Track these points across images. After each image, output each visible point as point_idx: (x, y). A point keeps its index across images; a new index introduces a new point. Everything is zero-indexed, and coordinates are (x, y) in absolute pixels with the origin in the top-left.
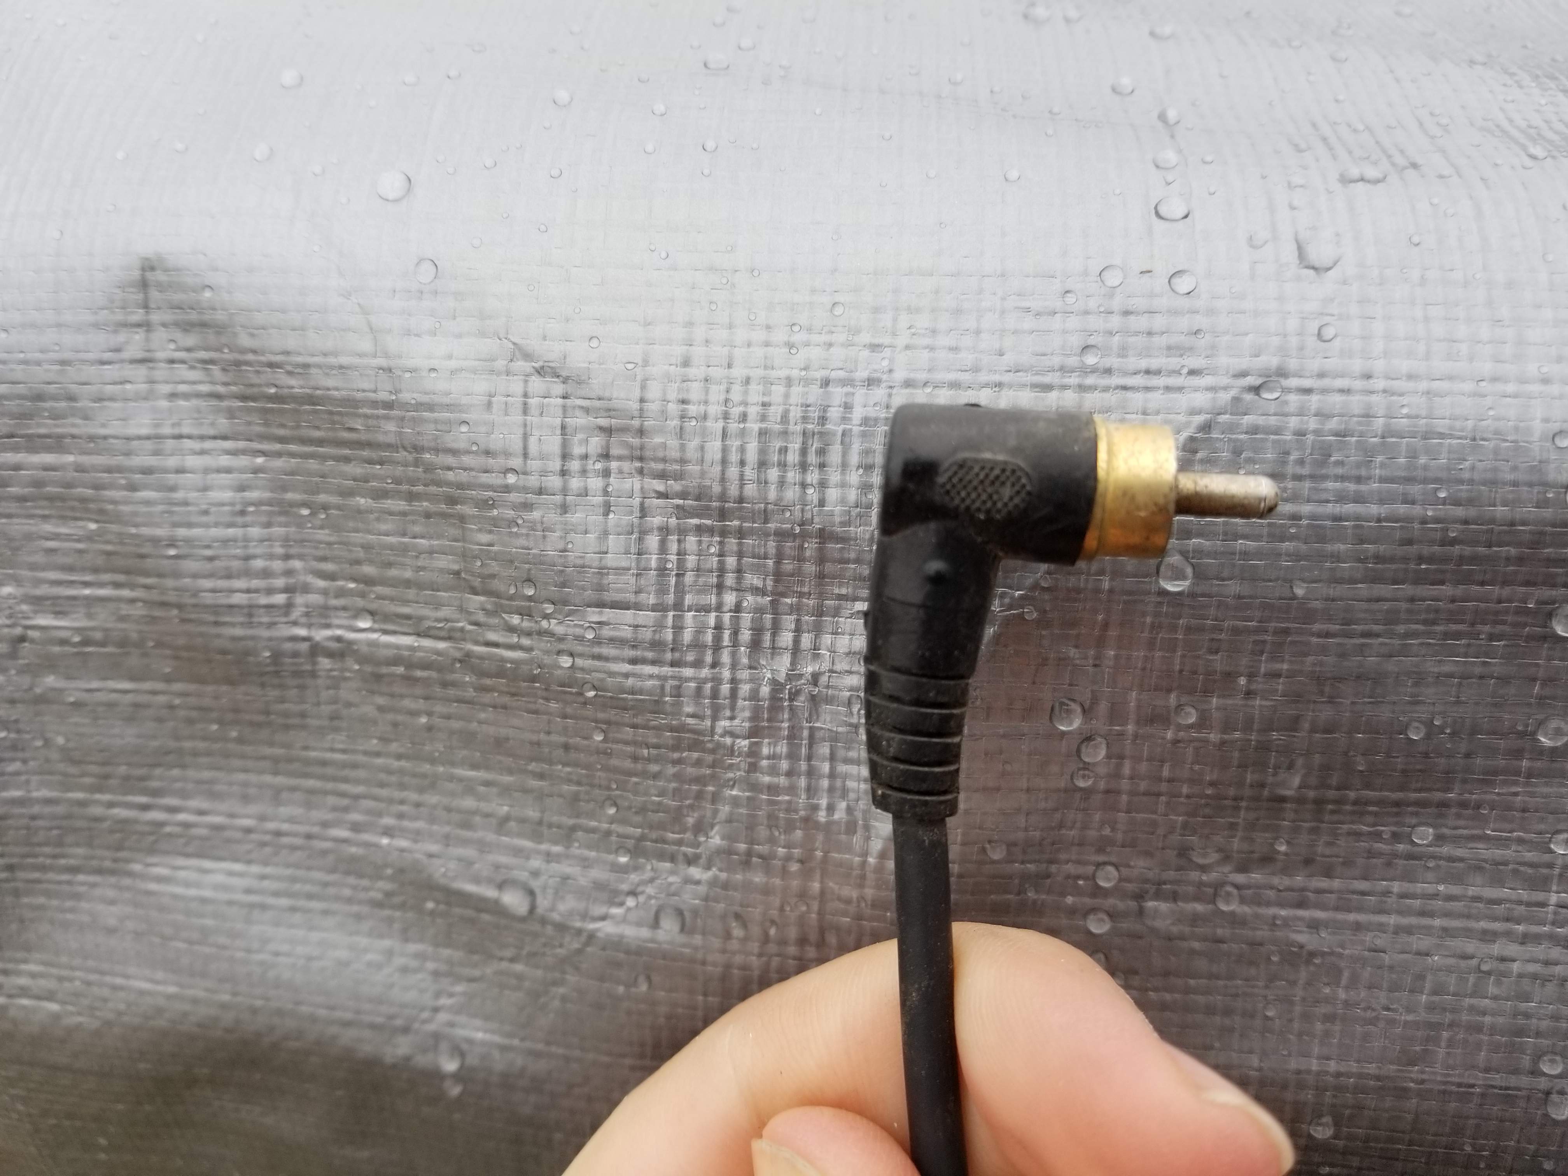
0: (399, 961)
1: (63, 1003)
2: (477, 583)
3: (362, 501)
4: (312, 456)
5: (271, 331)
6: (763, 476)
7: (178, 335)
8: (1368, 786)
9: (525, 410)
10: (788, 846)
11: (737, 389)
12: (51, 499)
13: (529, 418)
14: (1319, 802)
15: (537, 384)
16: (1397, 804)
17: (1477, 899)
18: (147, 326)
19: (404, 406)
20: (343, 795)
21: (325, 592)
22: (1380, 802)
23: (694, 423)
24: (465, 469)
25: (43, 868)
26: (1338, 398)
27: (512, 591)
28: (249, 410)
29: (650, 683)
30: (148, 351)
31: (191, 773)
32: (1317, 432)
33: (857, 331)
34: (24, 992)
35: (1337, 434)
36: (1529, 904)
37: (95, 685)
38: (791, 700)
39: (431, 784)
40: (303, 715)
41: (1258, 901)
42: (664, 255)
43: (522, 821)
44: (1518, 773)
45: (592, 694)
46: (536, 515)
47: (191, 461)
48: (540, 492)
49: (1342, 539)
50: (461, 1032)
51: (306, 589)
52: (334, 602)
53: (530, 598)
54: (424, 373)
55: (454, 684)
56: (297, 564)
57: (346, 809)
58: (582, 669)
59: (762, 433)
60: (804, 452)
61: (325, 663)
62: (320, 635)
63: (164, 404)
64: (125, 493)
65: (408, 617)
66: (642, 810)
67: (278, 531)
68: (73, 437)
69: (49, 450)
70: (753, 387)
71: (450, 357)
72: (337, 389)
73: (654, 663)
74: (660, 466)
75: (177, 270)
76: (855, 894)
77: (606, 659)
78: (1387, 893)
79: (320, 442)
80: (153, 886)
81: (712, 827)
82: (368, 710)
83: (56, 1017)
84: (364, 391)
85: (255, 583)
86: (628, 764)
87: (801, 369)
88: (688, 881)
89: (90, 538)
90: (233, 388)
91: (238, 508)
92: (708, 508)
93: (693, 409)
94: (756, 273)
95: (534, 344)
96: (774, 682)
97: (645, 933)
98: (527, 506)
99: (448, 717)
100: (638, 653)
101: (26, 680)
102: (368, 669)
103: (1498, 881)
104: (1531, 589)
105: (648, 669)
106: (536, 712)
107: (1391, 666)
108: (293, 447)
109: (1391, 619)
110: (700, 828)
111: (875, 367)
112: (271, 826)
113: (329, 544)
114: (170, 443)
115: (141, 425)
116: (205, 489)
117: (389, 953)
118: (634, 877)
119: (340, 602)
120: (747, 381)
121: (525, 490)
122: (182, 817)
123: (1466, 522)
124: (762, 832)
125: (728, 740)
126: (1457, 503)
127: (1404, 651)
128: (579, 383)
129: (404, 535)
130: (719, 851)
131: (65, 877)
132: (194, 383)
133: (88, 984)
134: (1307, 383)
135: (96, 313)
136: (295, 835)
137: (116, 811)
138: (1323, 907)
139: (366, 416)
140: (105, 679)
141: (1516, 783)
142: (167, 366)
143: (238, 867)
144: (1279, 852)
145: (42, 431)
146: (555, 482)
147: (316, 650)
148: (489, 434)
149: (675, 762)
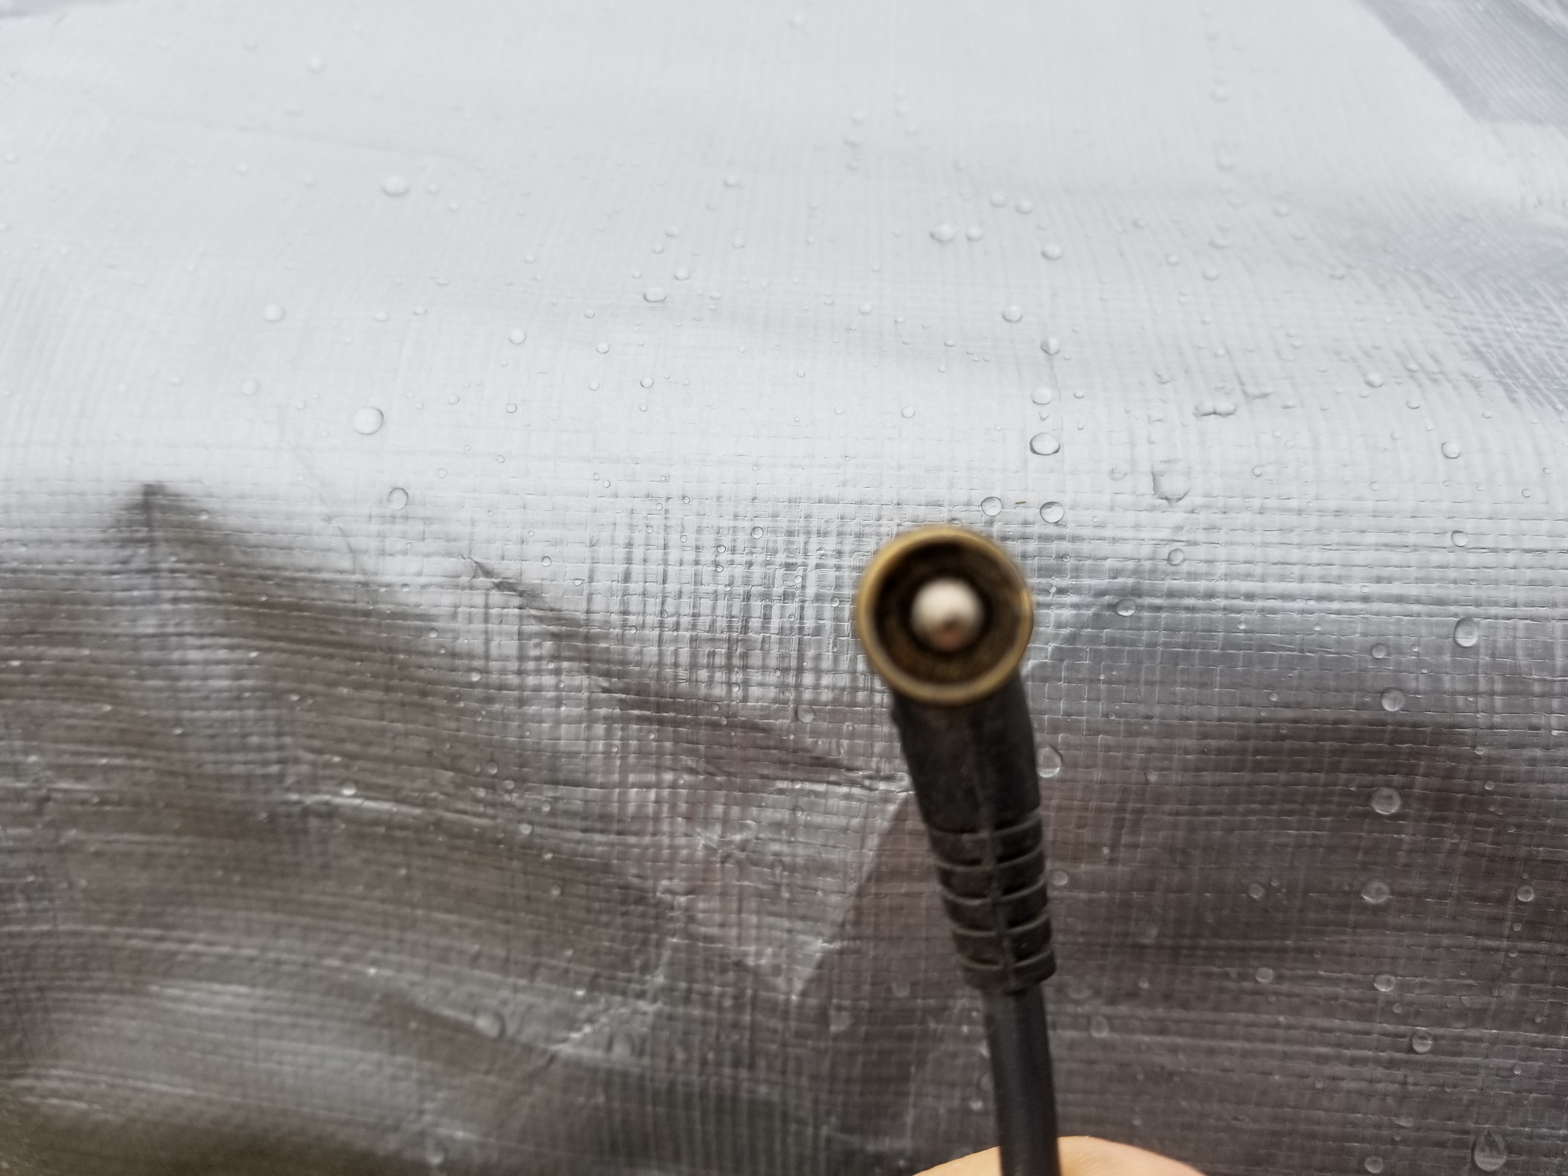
0: (388, 1071)
1: (90, 1102)
2: (447, 761)
3: (345, 691)
4: (300, 652)
5: (262, 549)
6: (694, 677)
7: (179, 550)
8: (1216, 935)
9: (487, 619)
10: (723, 985)
11: (670, 601)
12: (70, 684)
13: (490, 626)
14: (1176, 950)
15: (496, 597)
16: (1243, 950)
17: (1313, 1028)
18: (150, 542)
19: (380, 615)
20: (334, 931)
21: (314, 764)
22: (1229, 949)
23: (633, 631)
24: (435, 668)
25: (70, 989)
26: (1184, 615)
27: (478, 770)
28: (244, 614)
29: (599, 849)
30: (152, 562)
31: (200, 911)
32: (1166, 645)
33: (775, 552)
34: (55, 1093)
35: (1184, 647)
36: (1356, 1033)
37: (113, 837)
38: (723, 862)
39: (412, 925)
40: (298, 864)
41: (1126, 1029)
42: (606, 484)
43: (492, 958)
44: (1345, 924)
45: (549, 856)
46: (497, 707)
47: (193, 655)
48: (501, 687)
49: (1189, 736)
50: (443, 1131)
51: (297, 761)
52: (321, 772)
53: (494, 776)
54: (398, 588)
55: (429, 843)
56: (288, 740)
57: (338, 943)
58: (541, 836)
59: (693, 640)
60: (729, 655)
61: (314, 823)
62: (311, 799)
63: (167, 607)
64: (135, 682)
65: (387, 787)
66: (596, 953)
67: (271, 712)
68: (88, 634)
69: (67, 644)
70: (685, 600)
71: (419, 574)
72: (321, 599)
73: (602, 832)
74: (605, 667)
75: (177, 495)
76: (780, 1026)
77: (562, 828)
78: (1235, 1023)
79: (307, 642)
80: (169, 1005)
81: (656, 967)
82: (354, 861)
83: (85, 1114)
84: (344, 601)
85: (251, 756)
86: (582, 915)
87: (726, 586)
88: (635, 1012)
89: (105, 717)
90: (229, 595)
91: (235, 694)
92: (647, 702)
93: (632, 619)
94: (687, 501)
95: (493, 563)
96: (706, 847)
97: (599, 1054)
98: (489, 700)
99: (425, 870)
100: (588, 824)
101: (51, 833)
102: (354, 828)
103: (1329, 1013)
104: (1353, 776)
105: (598, 837)
106: (501, 868)
107: (1234, 839)
108: (282, 644)
109: (1234, 799)
110: (646, 969)
111: (790, 584)
112: (272, 955)
113: (317, 725)
114: (174, 640)
115: (148, 625)
116: (205, 678)
117: (379, 1064)
118: (589, 1008)
119: (327, 772)
120: (680, 595)
121: (487, 686)
122: (192, 947)
123: (1295, 721)
124: (699, 973)
125: (668, 897)
126: (1287, 706)
127: (1245, 826)
128: (534, 597)
129: (382, 718)
130: (663, 989)
131: (89, 996)
132: (194, 589)
133: (113, 1086)
134: (1158, 601)
135: (104, 531)
136: (293, 963)
137: (134, 942)
138: (1181, 1034)
139: (347, 623)
140: (122, 831)
141: (1344, 933)
142: (170, 575)
143: (243, 990)
144: (1141, 989)
145: (60, 629)
146: (513, 680)
147: (306, 812)
148: (455, 639)
149: (624, 914)
